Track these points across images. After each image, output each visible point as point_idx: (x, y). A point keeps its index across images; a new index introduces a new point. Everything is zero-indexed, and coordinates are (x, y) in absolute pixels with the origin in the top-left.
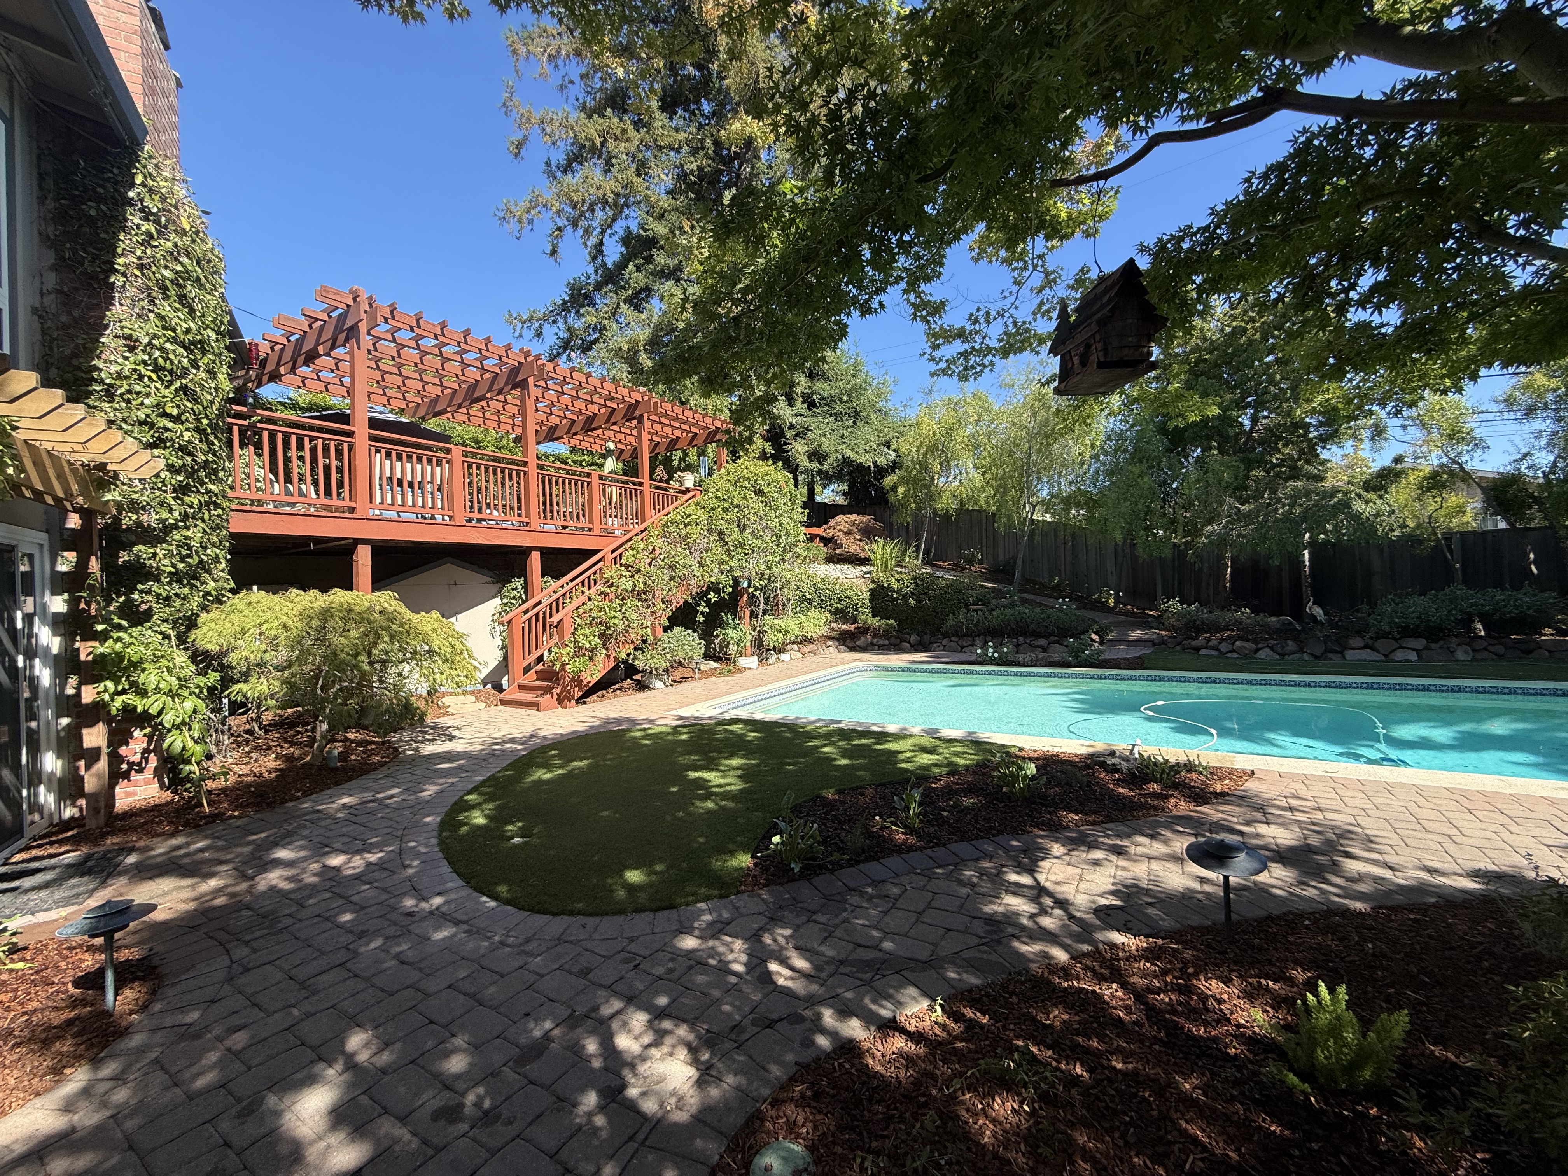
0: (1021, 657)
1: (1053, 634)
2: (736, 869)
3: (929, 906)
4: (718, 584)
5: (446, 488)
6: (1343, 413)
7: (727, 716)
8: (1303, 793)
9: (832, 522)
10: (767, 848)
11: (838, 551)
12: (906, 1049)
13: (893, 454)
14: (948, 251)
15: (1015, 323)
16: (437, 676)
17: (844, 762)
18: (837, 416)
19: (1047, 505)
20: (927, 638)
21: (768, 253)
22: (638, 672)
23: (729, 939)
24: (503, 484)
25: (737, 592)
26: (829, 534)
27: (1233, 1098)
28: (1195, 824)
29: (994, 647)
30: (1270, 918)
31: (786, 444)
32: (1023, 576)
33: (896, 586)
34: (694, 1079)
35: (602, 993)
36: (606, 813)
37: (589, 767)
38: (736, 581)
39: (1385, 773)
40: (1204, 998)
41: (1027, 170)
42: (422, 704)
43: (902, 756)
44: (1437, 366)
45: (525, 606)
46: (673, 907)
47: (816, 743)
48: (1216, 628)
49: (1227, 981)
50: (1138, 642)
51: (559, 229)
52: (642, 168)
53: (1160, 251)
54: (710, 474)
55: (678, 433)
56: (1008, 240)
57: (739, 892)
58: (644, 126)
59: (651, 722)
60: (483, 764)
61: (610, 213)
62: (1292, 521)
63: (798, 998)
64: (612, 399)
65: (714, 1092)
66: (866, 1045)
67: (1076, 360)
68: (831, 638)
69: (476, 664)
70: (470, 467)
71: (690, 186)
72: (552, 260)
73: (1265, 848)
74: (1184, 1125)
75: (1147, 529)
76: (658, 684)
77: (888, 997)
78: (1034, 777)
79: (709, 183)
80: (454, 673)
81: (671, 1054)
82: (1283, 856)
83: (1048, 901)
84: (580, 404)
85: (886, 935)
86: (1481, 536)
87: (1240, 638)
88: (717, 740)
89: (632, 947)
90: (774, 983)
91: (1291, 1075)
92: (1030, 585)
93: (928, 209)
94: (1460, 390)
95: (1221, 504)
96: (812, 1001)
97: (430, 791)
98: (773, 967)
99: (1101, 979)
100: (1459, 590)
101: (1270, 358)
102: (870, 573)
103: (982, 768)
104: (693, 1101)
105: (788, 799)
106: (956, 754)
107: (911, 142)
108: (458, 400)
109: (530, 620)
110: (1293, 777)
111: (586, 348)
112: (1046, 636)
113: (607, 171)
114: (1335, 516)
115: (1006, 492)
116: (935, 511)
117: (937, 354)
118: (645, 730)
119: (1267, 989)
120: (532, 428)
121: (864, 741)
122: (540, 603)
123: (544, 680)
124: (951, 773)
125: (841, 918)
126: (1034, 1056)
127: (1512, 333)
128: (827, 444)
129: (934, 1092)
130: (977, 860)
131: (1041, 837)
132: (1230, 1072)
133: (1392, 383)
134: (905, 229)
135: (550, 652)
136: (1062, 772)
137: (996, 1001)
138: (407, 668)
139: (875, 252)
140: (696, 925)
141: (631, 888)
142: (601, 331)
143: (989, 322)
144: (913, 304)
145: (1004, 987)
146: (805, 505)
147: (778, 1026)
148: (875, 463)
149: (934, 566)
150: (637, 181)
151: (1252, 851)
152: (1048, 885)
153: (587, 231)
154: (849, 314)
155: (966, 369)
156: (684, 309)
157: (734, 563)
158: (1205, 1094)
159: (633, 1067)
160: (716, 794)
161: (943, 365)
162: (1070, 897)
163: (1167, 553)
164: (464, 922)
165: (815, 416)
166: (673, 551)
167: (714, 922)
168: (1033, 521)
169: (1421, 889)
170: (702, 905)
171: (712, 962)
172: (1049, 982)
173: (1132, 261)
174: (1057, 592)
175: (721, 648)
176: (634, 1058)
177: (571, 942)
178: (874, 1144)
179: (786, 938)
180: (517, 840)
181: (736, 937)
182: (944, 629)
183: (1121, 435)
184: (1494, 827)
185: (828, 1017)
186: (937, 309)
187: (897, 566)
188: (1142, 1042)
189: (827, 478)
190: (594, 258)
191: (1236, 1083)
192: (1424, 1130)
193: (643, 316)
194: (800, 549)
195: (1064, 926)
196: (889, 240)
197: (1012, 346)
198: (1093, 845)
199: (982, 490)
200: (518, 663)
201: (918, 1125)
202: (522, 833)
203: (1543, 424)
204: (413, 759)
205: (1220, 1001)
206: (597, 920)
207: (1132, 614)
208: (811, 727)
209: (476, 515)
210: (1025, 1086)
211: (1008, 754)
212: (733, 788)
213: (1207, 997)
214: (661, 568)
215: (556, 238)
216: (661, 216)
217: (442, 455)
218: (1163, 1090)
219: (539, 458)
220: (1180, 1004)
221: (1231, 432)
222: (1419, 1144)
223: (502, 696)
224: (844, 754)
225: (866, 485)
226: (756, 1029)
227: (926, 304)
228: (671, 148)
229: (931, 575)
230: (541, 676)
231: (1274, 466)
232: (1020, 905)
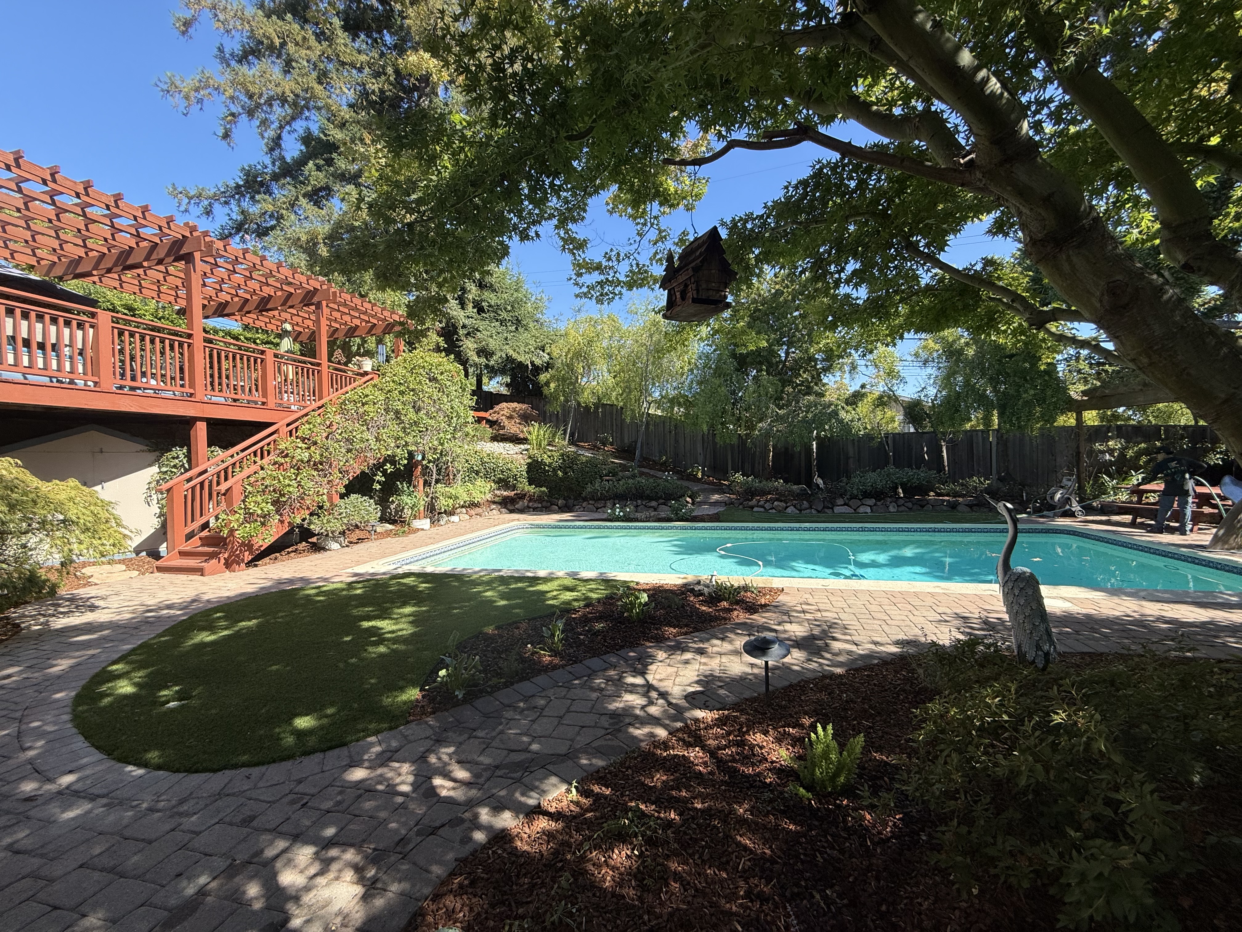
0: (638, 515)
1: (661, 498)
2: (405, 703)
3: (568, 711)
4: (394, 456)
5: (89, 353)
6: (836, 353)
7: (400, 571)
8: (811, 601)
9: (497, 408)
10: (435, 681)
11: (501, 432)
12: (548, 828)
13: (547, 357)
14: (589, 201)
15: (638, 265)
16: (75, 546)
17: (503, 603)
18: (502, 322)
19: (659, 404)
20: (571, 502)
21: (440, 173)
22: (314, 535)
23: (396, 765)
24: (163, 353)
25: (412, 464)
26: (494, 417)
27: (768, 813)
28: (748, 627)
29: (621, 508)
30: (791, 685)
31: (457, 340)
32: (641, 455)
33: (548, 461)
34: (360, 895)
35: (266, 837)
36: (274, 668)
37: (258, 626)
38: (411, 455)
39: (854, 584)
40: (752, 746)
41: (647, 150)
42: (53, 577)
43: (549, 595)
44: (884, 329)
45: (188, 475)
46: (344, 744)
47: (480, 589)
48: (763, 493)
49: (766, 733)
50: (716, 503)
51: (233, 115)
52: (323, 77)
53: (733, 227)
54: (388, 361)
55: (357, 322)
56: (634, 200)
57: (408, 722)
58: (326, 40)
59: (325, 580)
60: (134, 632)
61: (289, 111)
62: (807, 422)
63: (459, 804)
64: (290, 284)
65: (379, 902)
66: (515, 832)
67: (678, 294)
68: (494, 503)
69: (127, 532)
70: (121, 334)
71: (372, 104)
72: (224, 143)
73: (789, 639)
74: (738, 838)
75: (722, 424)
76: (335, 546)
77: (533, 788)
78: (646, 604)
79: (390, 106)
80: (96, 542)
81: (337, 878)
82: (800, 644)
83: (654, 694)
84: (253, 285)
85: (534, 739)
86: (902, 435)
87: (777, 500)
88: (391, 592)
89: (300, 788)
90: (437, 795)
91: (801, 789)
92: (646, 462)
93: (575, 164)
94: (895, 345)
95: (767, 408)
96: (471, 804)
97: (62, 665)
98: (438, 781)
99: (688, 745)
100: (891, 468)
101: (796, 314)
102: (527, 450)
103: (609, 600)
104: (358, 915)
105: (453, 638)
106: (591, 590)
107: (561, 105)
108: (107, 263)
109: (193, 488)
110: (805, 590)
111: (262, 233)
112: (656, 499)
113: (286, 72)
114: (830, 420)
115: (630, 392)
116: (579, 404)
117: (581, 280)
118: (319, 587)
119: (789, 734)
120: (198, 302)
121: (520, 585)
122: (205, 471)
123: (208, 545)
124: (587, 606)
125: (497, 730)
126: (643, 812)
127: (920, 312)
128: (493, 344)
129: (569, 857)
130: (605, 670)
131: (650, 647)
132: (767, 795)
133: (862, 336)
134: (556, 175)
135: (217, 518)
136: (666, 598)
137: (616, 776)
138: (32, 540)
139: (532, 189)
140: (366, 757)
141: (301, 734)
142: (278, 219)
143: (619, 261)
144: (562, 238)
145: (622, 764)
146: (474, 393)
147: (441, 832)
148: (532, 363)
149: (577, 446)
150: (318, 88)
151: (781, 641)
152: (655, 683)
153: (264, 123)
154: (510, 237)
155: (602, 295)
156: (359, 208)
157: (410, 439)
158: (752, 814)
159: (296, 899)
160: (388, 640)
161: (585, 290)
162: (669, 690)
163: (735, 441)
164: (103, 796)
165: (483, 319)
166: (349, 425)
167: (383, 752)
168: (648, 414)
169: (870, 656)
170: (373, 739)
171: (380, 787)
172: (654, 754)
173: (715, 228)
174: (664, 467)
175: (397, 512)
176: (299, 890)
177: (233, 794)
178: (520, 911)
179: (449, 755)
180: (172, 704)
181: (404, 761)
182: (584, 494)
183: (707, 356)
184: (906, 613)
185: (484, 815)
186: (581, 245)
187: (549, 445)
188: (714, 786)
189: (493, 372)
190: (272, 150)
191: (771, 801)
192: (871, 808)
193: (323, 212)
194: (469, 429)
195: (665, 711)
196: (543, 181)
197: (635, 281)
198: (684, 650)
199: (613, 389)
200: (179, 530)
201: (556, 886)
202: (180, 696)
203: (931, 370)
204: (40, 634)
205: (761, 748)
206: (263, 769)
207: (713, 483)
208: (475, 577)
209: (128, 382)
210: (636, 836)
211: (629, 588)
212: (404, 632)
213: (754, 746)
214: (338, 441)
215: (230, 122)
216: (343, 125)
217: (85, 318)
218: (726, 816)
219: (205, 331)
220: (738, 754)
221: (774, 360)
222: (868, 817)
223: (159, 563)
224: (503, 596)
225: (525, 380)
226: (419, 839)
227: (572, 240)
228: (353, 65)
229: (575, 453)
230: (206, 541)
231: (798, 385)
232: (634, 700)
